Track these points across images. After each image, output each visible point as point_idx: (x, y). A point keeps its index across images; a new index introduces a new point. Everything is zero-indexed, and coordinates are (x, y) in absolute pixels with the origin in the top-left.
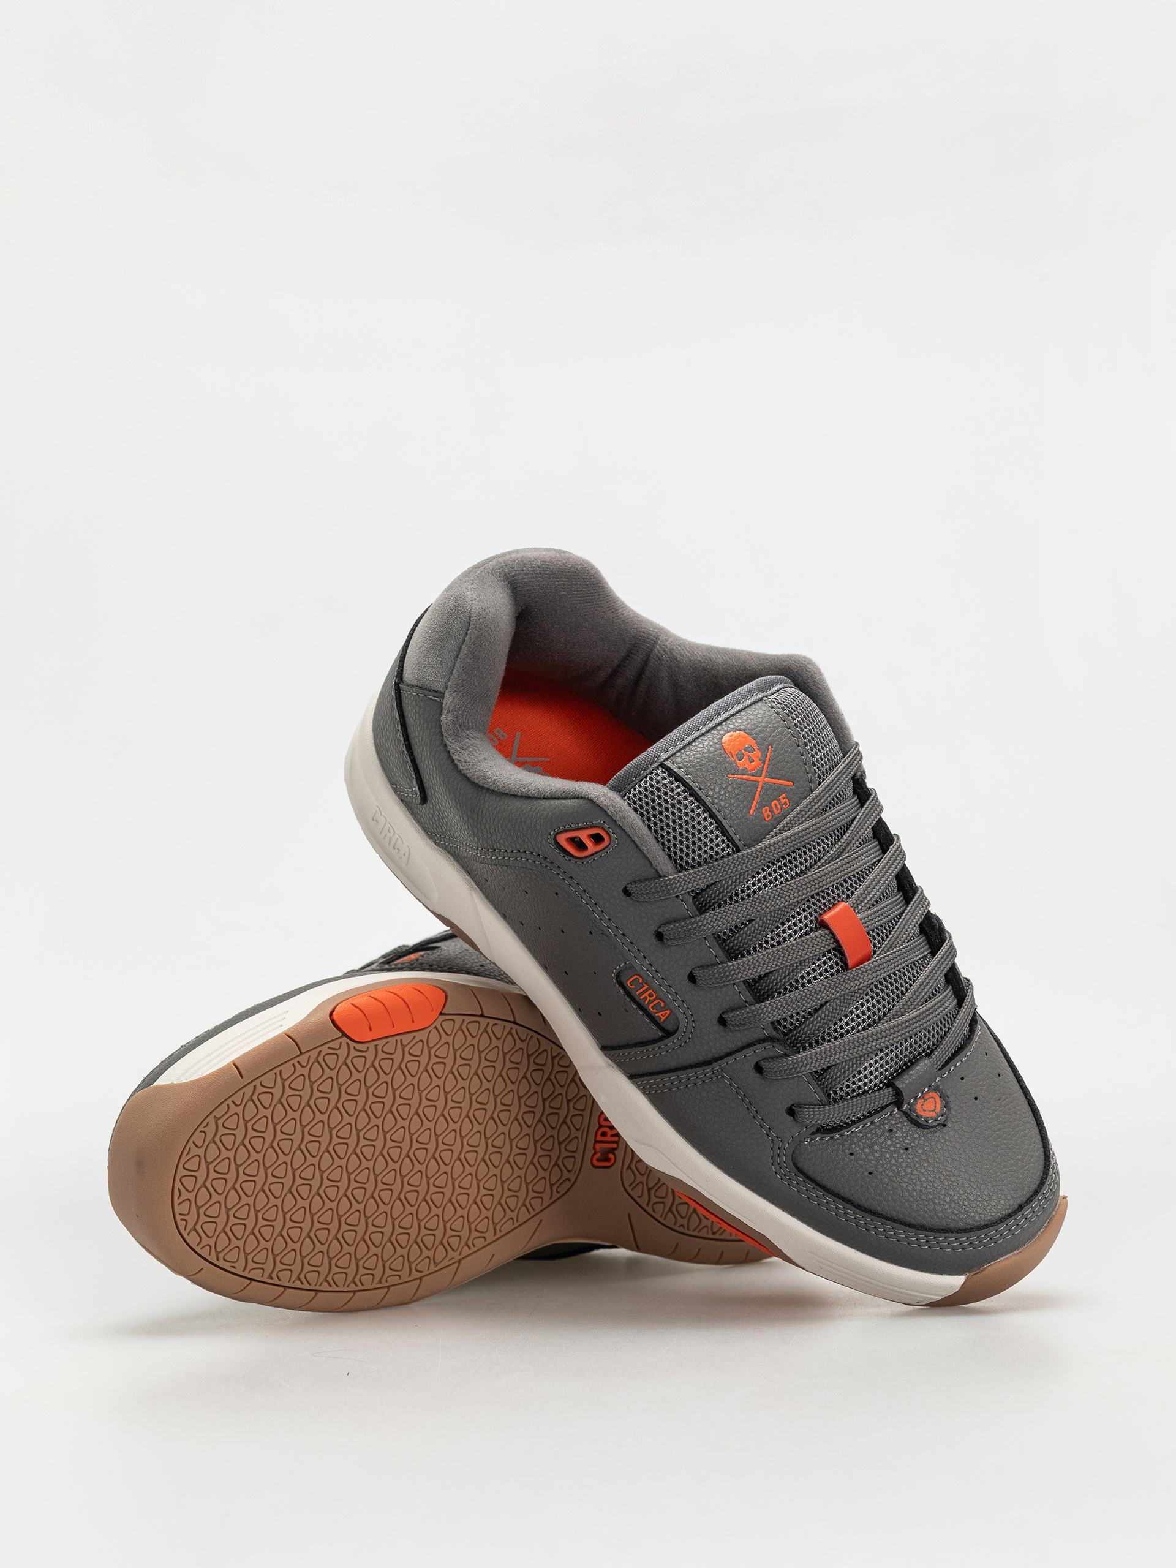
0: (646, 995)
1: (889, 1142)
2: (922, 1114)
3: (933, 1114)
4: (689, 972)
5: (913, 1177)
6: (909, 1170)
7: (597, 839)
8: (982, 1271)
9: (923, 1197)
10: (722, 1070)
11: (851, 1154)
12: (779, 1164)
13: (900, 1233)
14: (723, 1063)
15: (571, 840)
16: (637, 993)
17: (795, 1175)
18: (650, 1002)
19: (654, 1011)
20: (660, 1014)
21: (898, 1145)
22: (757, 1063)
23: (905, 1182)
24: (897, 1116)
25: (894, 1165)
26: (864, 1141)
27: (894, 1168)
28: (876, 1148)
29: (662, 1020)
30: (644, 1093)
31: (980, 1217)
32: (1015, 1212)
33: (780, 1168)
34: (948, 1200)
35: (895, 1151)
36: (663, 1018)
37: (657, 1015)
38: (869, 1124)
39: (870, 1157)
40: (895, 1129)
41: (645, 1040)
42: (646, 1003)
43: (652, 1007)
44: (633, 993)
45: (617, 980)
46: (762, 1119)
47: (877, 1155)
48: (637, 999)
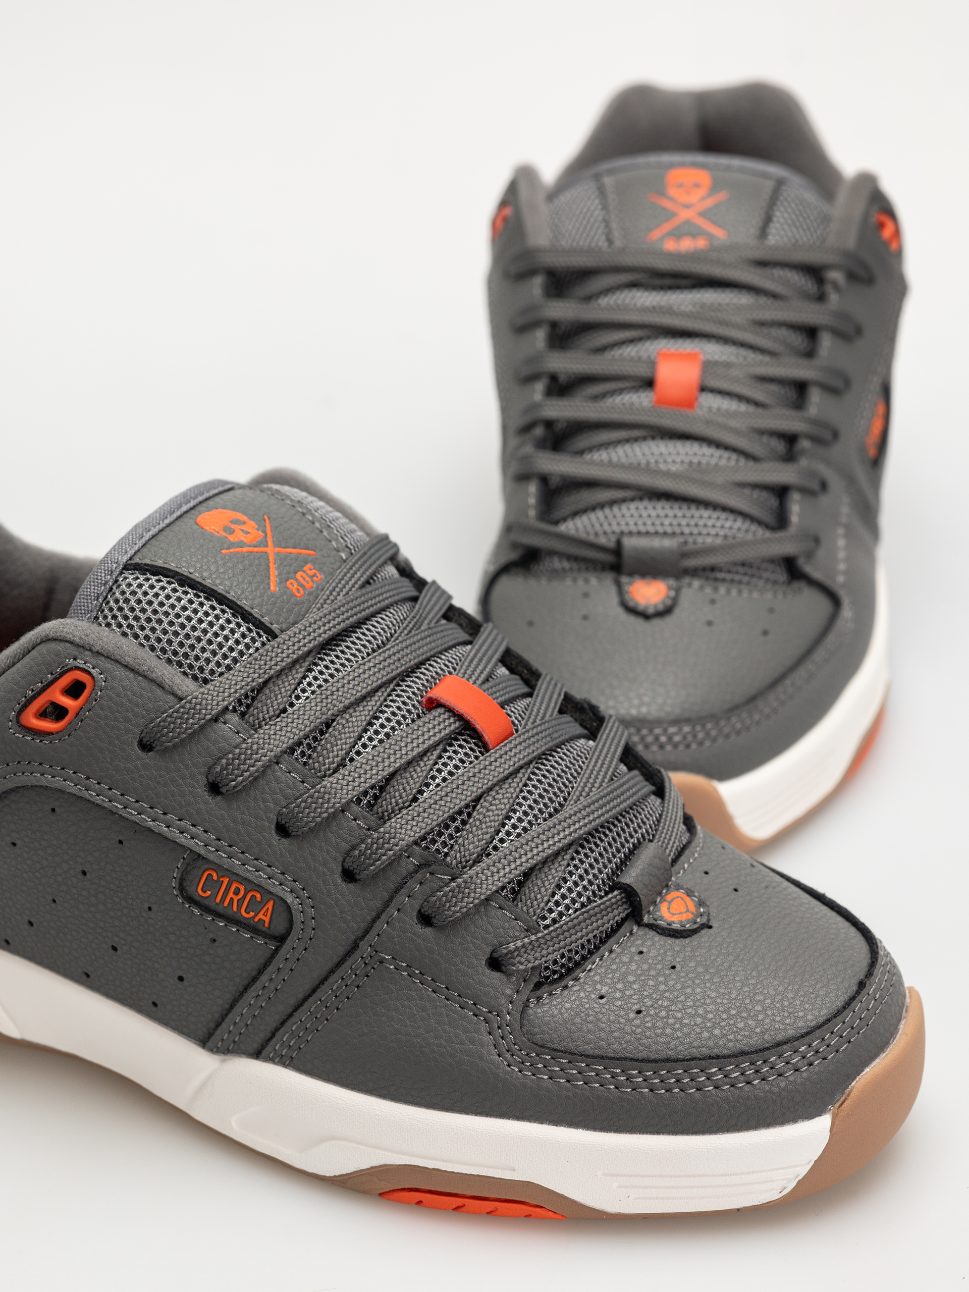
0: (231, 895)
1: (645, 967)
2: (672, 919)
3: (691, 916)
4: (274, 823)
5: (698, 997)
6: (689, 991)
7: (75, 690)
8: (848, 1095)
9: (724, 1016)
10: (376, 951)
11: (602, 997)
12: (508, 1051)
13: (715, 1074)
14: (372, 937)
15: (42, 715)
16: (218, 900)
17: (537, 1055)
18: (240, 902)
19: (252, 914)
20: (261, 916)
21: (659, 967)
22: (419, 911)
23: (691, 1007)
24: (640, 933)
25: (665, 991)
26: (610, 976)
27: (667, 994)
28: (631, 978)
29: (267, 924)
30: (285, 1065)
31: (813, 1015)
32: (858, 992)
33: (512, 1055)
34: (758, 1008)
35: (658, 974)
36: (267, 920)
37: (256, 920)
38: (607, 954)
39: (628, 993)
40: (645, 950)
41: (254, 973)
42: (235, 909)
43: (245, 911)
44: (211, 904)
45: (183, 897)
46: (459, 995)
47: (635, 986)
48: (220, 909)
